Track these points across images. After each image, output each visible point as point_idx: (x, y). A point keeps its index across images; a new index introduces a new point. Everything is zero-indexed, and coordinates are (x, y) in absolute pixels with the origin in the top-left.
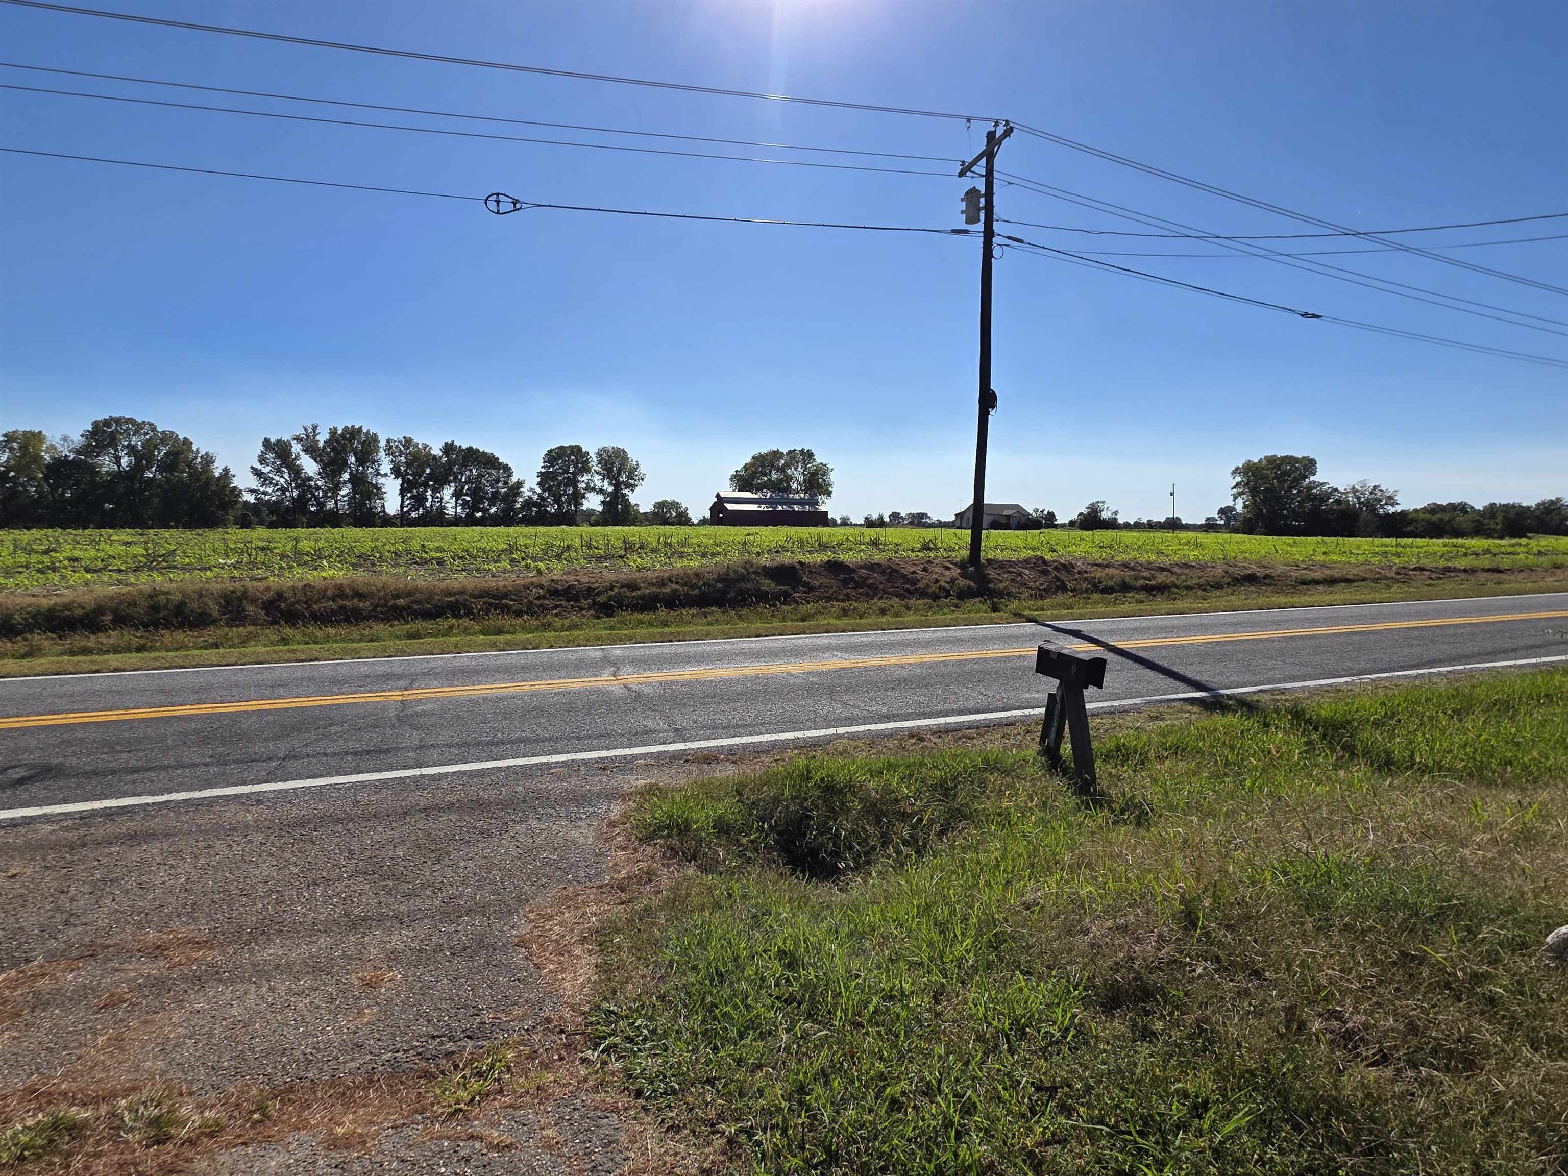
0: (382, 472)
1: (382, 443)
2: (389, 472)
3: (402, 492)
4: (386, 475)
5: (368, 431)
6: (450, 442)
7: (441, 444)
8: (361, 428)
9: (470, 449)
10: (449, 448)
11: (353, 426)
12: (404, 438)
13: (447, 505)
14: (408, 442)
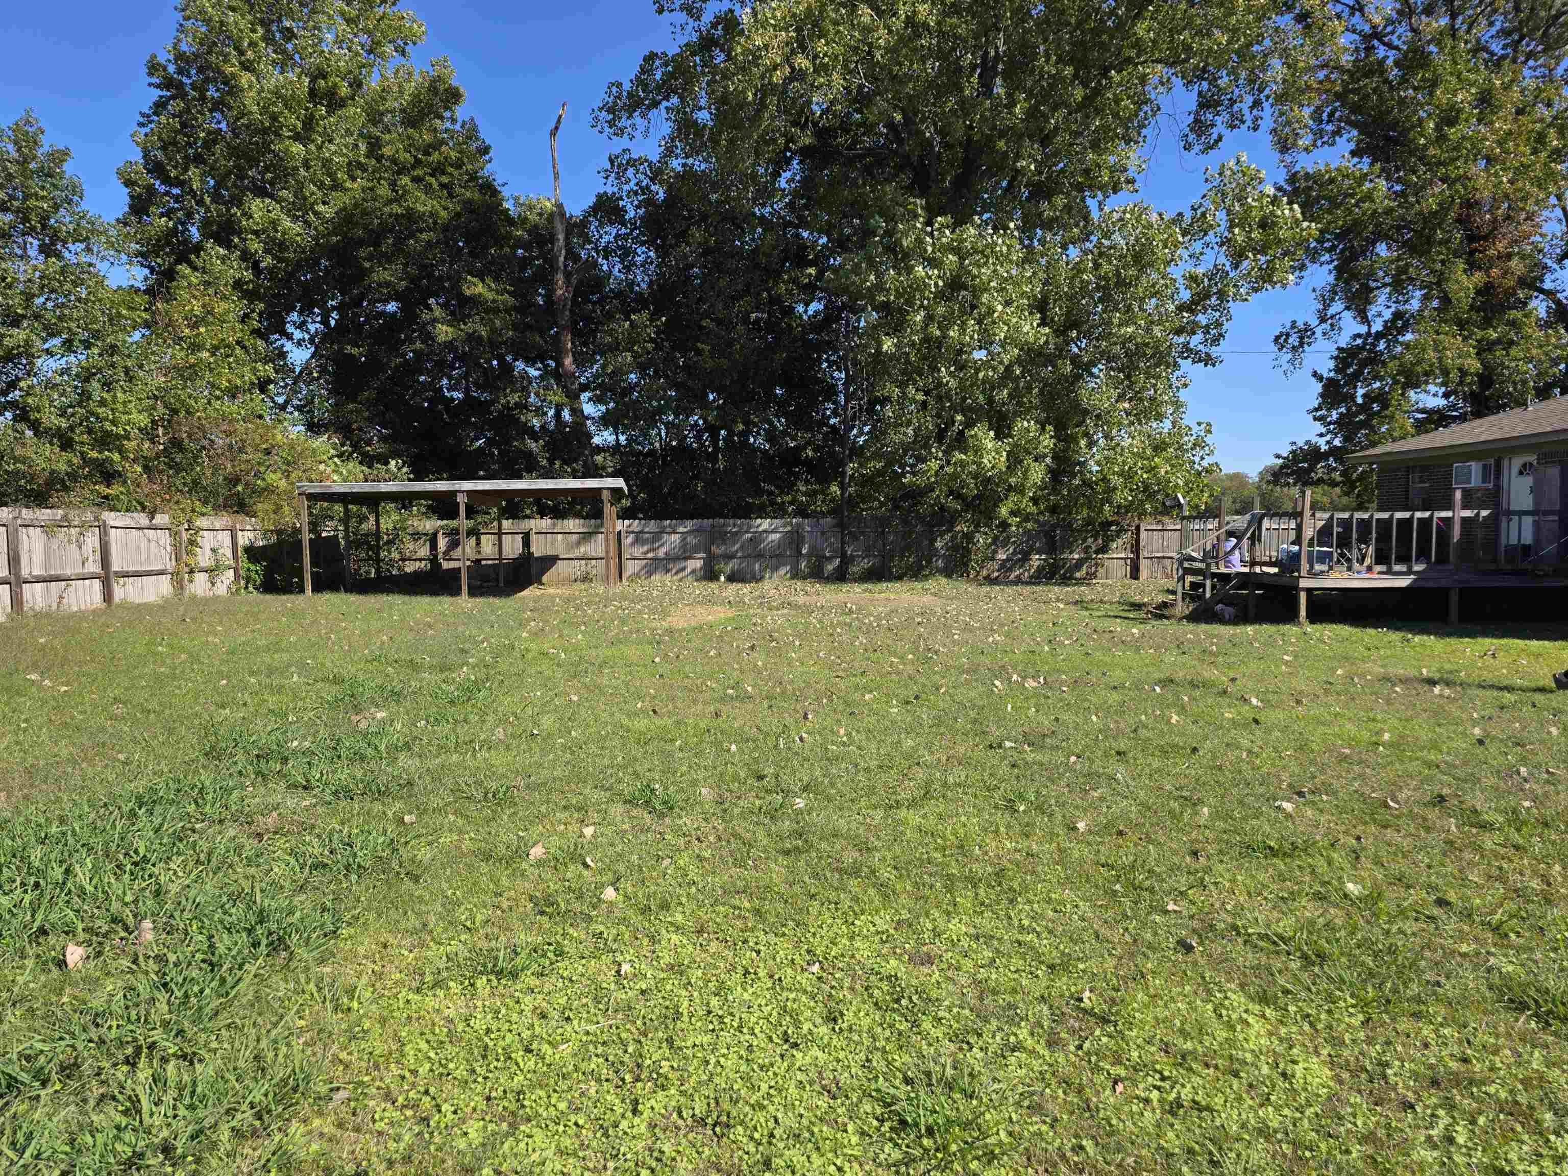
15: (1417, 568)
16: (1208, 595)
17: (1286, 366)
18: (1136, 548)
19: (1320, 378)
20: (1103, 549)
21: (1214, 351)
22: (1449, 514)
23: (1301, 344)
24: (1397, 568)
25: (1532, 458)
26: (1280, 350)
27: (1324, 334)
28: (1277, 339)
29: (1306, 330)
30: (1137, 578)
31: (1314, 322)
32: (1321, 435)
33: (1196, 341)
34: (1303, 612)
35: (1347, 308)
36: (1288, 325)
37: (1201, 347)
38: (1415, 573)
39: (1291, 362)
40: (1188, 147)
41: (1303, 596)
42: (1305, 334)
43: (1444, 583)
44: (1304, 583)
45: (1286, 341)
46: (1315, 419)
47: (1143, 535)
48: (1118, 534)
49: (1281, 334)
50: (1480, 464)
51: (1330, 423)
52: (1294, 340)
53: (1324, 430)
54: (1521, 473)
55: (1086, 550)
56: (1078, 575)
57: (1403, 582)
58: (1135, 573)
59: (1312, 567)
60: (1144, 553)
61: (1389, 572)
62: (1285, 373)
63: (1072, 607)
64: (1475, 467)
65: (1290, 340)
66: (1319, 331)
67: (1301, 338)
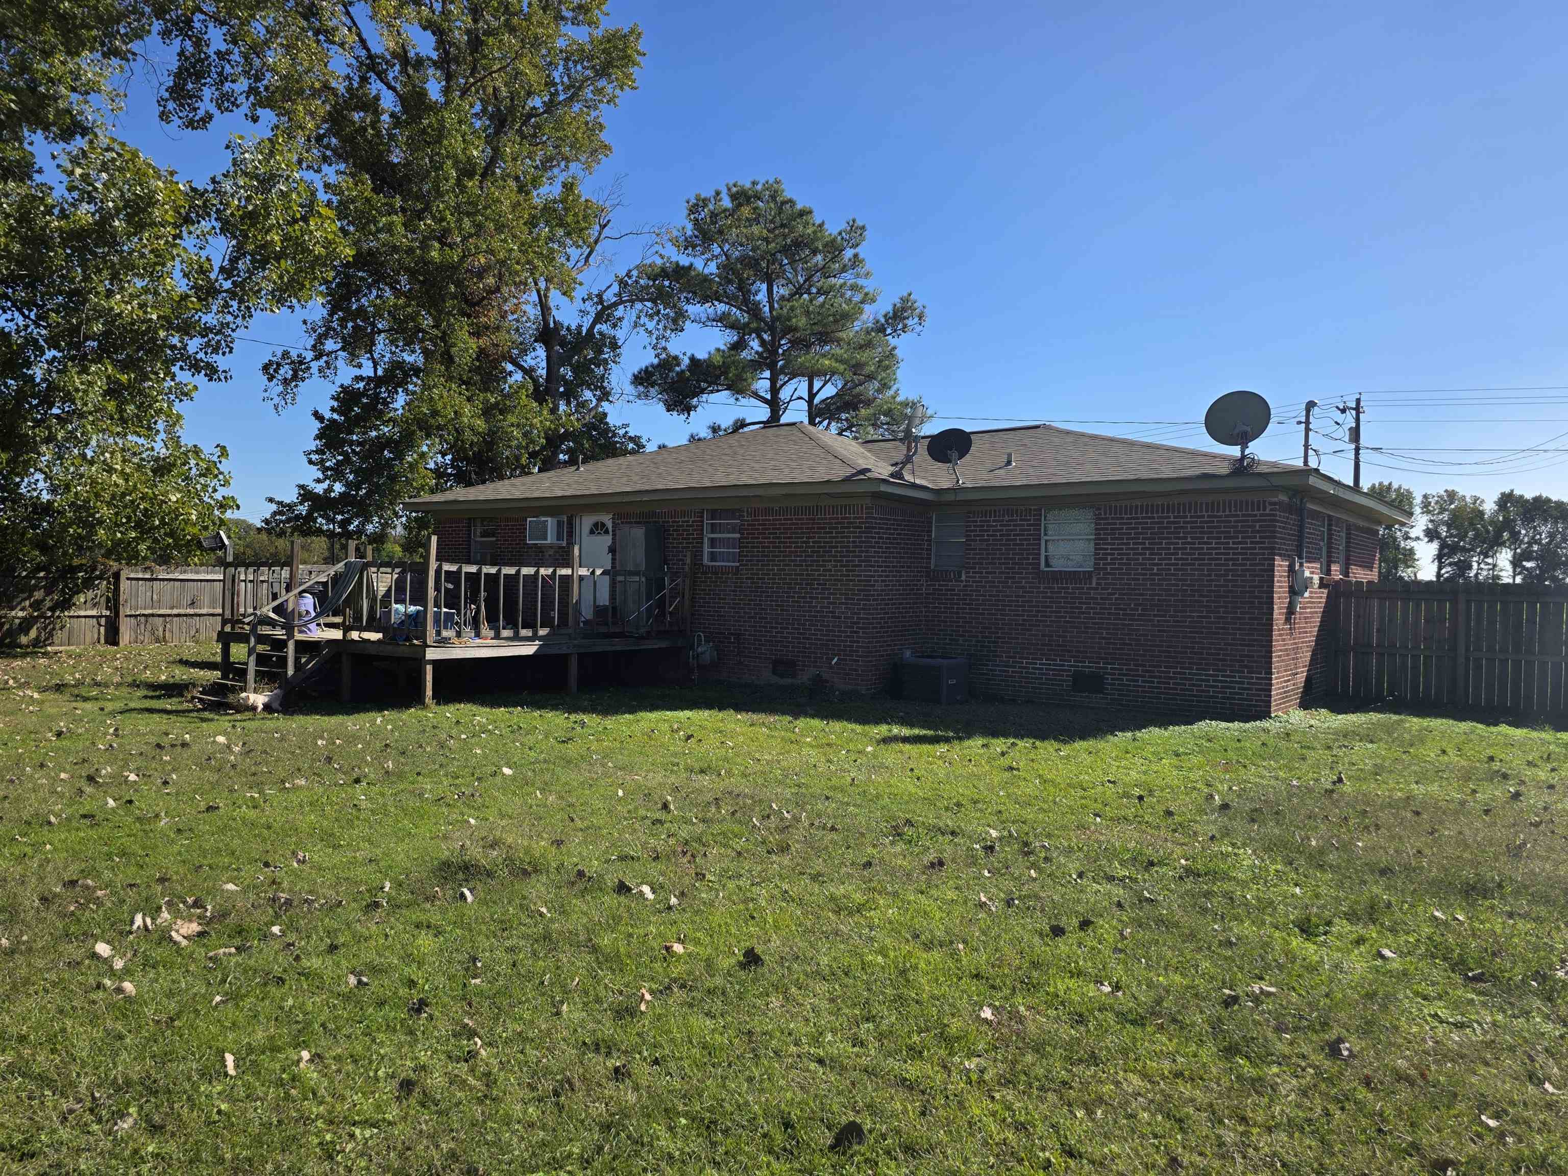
0: (1412, 535)
1: (1418, 500)
2: (1422, 535)
3: (1439, 557)
4: (1418, 538)
5: (1400, 488)
6: (1507, 491)
7: (1496, 496)
8: (1390, 484)
9: (1537, 500)
10: (1506, 500)
11: (1381, 484)
12: (1446, 491)
13: (1501, 574)
14: (1451, 495)
15: (542, 632)
16: (290, 672)
17: (276, 400)
18: (114, 603)
19: (317, 416)
20: (66, 604)
21: (221, 361)
22: (568, 572)
23: (295, 377)
24: (524, 632)
25: (607, 519)
26: (271, 379)
27: (320, 371)
28: (266, 368)
29: (301, 363)
30: (115, 643)
31: (309, 355)
32: (318, 481)
33: (194, 345)
34: (429, 692)
35: (343, 349)
36: (279, 354)
37: (201, 355)
38: (541, 638)
39: (281, 394)
40: (164, 116)
41: (429, 668)
42: (299, 369)
43: (564, 650)
44: (432, 654)
45: (276, 371)
46: (311, 462)
47: (124, 585)
48: (88, 584)
49: (271, 363)
50: (555, 520)
51: (328, 469)
52: (286, 371)
53: (321, 476)
54: (592, 532)
55: (36, 605)
56: (24, 640)
57: (528, 650)
58: (112, 637)
59: (438, 633)
60: (125, 610)
61: (516, 637)
62: (276, 407)
63: (51, 696)
64: (551, 522)
65: (282, 371)
66: (315, 365)
67: (295, 372)
